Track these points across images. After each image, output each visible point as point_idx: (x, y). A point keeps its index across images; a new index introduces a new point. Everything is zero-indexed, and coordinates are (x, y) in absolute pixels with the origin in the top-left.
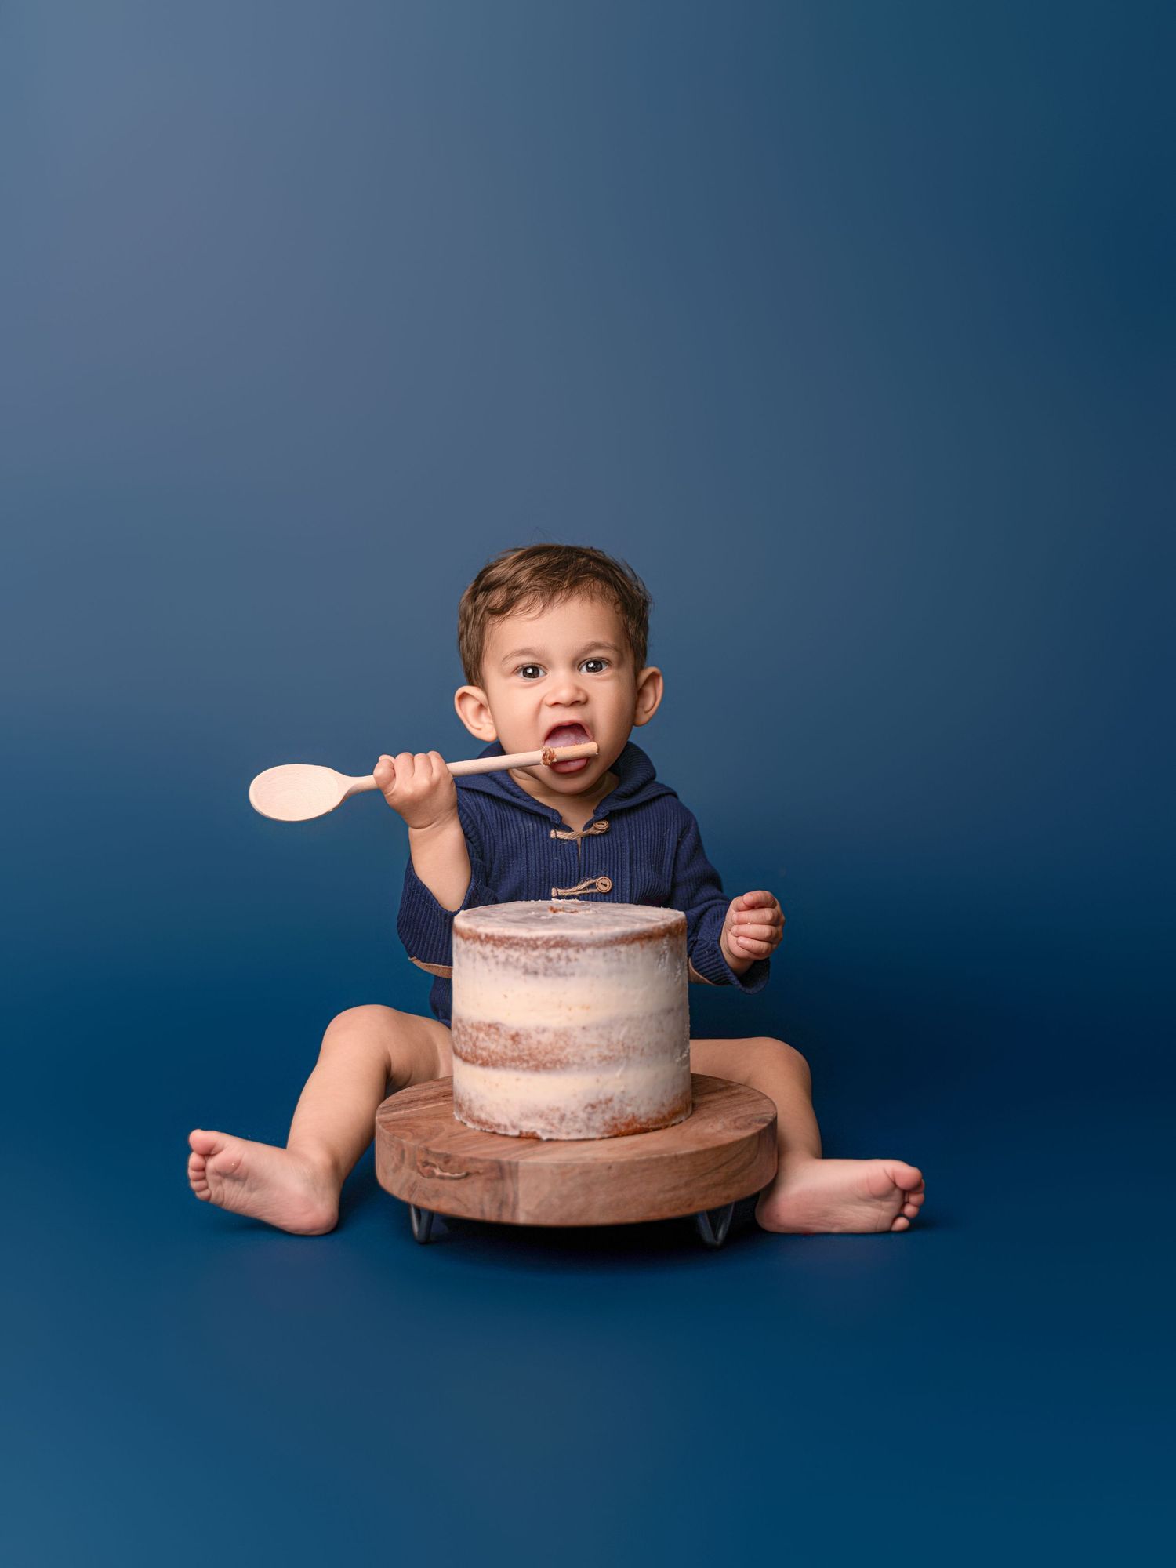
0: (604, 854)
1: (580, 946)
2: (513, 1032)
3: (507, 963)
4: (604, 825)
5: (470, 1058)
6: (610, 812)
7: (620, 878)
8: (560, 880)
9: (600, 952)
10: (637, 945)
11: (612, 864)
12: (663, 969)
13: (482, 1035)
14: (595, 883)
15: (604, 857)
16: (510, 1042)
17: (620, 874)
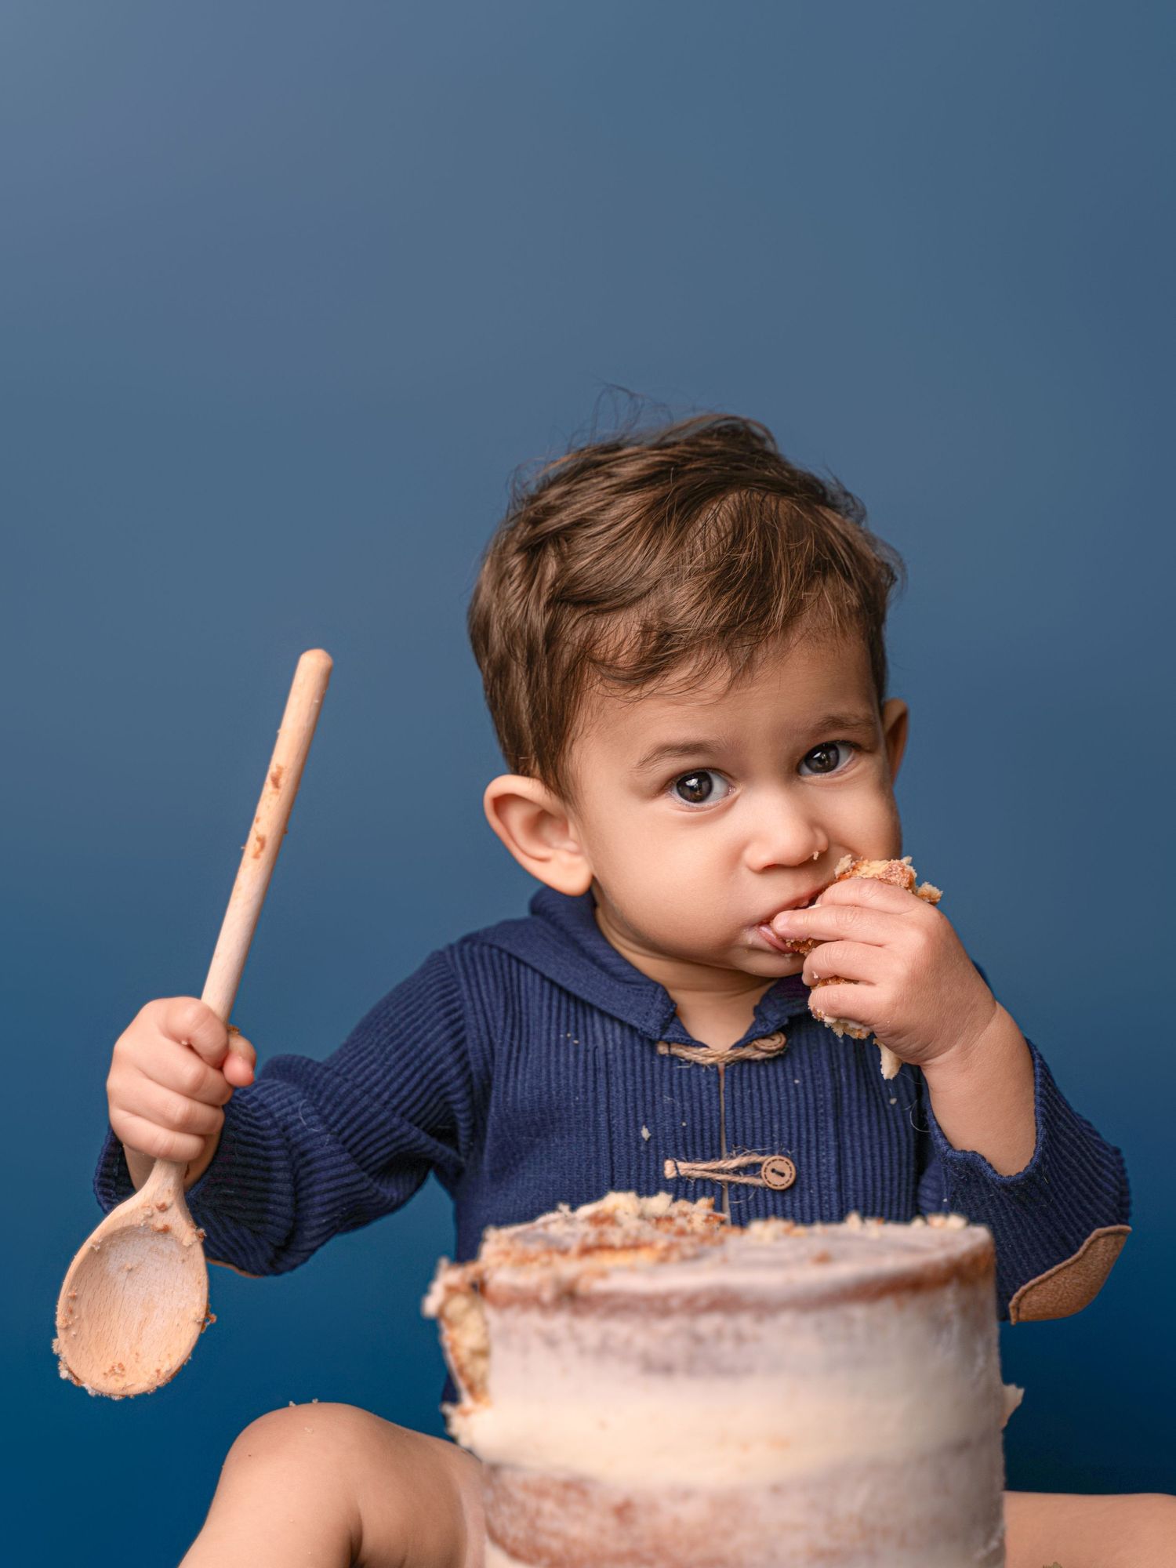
0: (775, 1104)
1: (763, 1307)
2: (618, 1499)
3: (603, 1350)
4: (776, 1043)
5: (523, 1550)
6: (791, 1018)
7: (813, 1152)
8: (680, 1141)
9: (808, 1321)
10: (887, 1305)
11: (794, 1124)
12: (944, 1356)
13: (548, 1506)
14: (760, 1165)
15: (776, 1110)
16: (611, 1522)
17: (813, 1144)
